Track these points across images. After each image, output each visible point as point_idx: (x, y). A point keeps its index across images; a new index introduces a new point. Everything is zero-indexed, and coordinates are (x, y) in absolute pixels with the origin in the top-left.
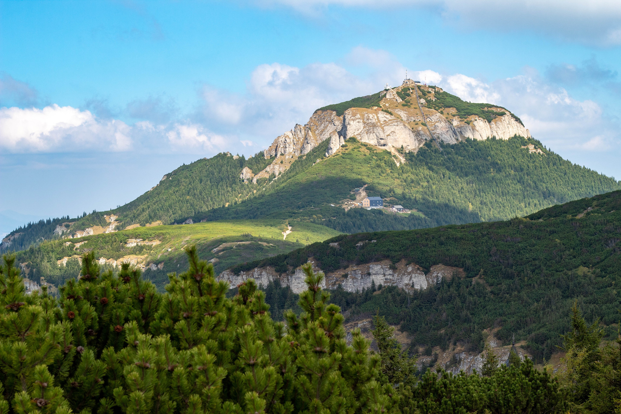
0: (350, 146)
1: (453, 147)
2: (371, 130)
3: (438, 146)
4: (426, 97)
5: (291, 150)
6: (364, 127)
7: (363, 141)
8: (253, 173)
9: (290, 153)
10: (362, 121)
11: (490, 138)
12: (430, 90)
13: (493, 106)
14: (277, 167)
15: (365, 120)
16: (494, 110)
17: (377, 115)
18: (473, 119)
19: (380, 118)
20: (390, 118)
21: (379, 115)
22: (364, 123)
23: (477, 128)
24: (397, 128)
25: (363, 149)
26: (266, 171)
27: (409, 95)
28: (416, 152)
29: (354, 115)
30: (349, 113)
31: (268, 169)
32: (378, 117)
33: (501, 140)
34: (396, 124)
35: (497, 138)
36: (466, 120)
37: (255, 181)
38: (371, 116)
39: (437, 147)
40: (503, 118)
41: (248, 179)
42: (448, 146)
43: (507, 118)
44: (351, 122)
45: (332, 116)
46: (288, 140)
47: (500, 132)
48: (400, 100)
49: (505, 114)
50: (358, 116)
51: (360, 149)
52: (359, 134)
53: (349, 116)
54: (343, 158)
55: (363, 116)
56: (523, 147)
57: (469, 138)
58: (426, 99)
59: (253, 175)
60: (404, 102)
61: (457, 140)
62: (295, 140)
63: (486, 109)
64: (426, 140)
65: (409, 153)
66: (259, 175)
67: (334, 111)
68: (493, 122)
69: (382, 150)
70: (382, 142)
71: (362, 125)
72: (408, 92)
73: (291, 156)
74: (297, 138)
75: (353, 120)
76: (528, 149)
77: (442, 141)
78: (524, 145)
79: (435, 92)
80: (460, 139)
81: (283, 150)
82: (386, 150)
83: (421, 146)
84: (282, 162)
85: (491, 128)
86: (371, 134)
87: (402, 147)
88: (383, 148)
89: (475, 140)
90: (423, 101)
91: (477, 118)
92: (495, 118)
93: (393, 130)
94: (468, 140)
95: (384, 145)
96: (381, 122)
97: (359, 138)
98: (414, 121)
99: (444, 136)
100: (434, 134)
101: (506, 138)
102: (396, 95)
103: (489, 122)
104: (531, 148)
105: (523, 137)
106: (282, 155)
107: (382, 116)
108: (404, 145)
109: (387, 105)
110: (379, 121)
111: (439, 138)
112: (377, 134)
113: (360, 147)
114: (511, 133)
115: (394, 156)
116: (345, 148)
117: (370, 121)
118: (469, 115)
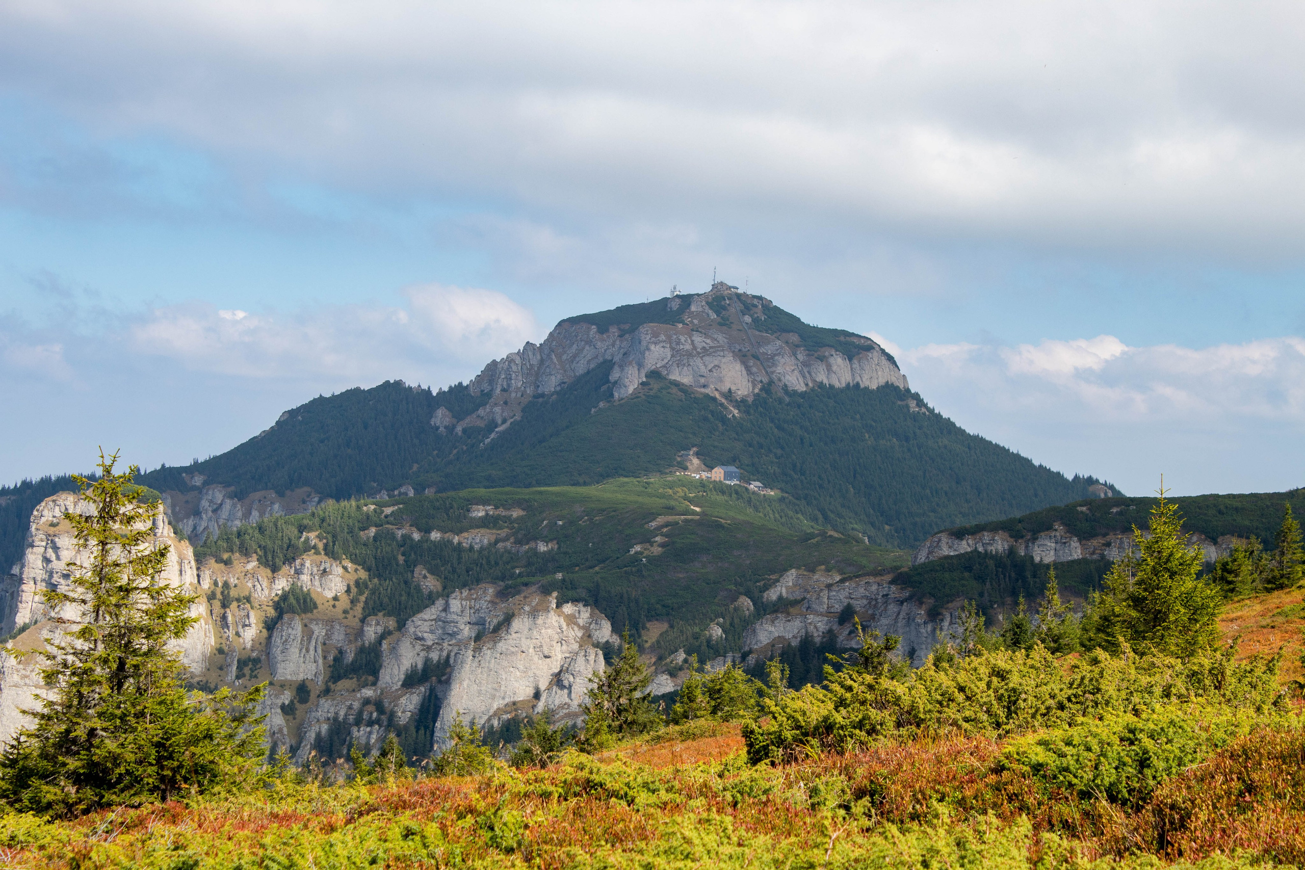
0: (655, 385)
1: (803, 395)
2: (685, 361)
3: (781, 394)
4: (752, 312)
5: (520, 384)
6: (672, 356)
7: (672, 377)
8: (453, 417)
9: (518, 389)
10: (668, 346)
11: (851, 385)
12: (755, 302)
13: (853, 334)
14: (497, 409)
15: (674, 345)
16: (855, 340)
17: (690, 338)
18: (827, 354)
19: (696, 342)
20: (712, 344)
21: (694, 338)
22: (672, 349)
23: (834, 368)
24: (724, 360)
25: (674, 390)
26: (478, 416)
27: (724, 308)
28: (750, 400)
29: (656, 335)
30: (645, 332)
31: (481, 412)
32: (692, 341)
33: (866, 388)
34: (722, 354)
35: (862, 386)
36: (816, 355)
37: (459, 429)
38: (683, 339)
39: (779, 394)
40: (870, 355)
41: (446, 427)
42: (795, 392)
43: (875, 355)
44: (652, 347)
45: (592, 333)
46: (514, 368)
47: (866, 377)
48: (713, 316)
49: (874, 348)
50: (663, 337)
51: (670, 390)
52: (664, 366)
53: (648, 337)
54: (650, 403)
55: (669, 338)
56: (899, 403)
57: (822, 383)
58: (751, 316)
59: (454, 421)
60: (719, 320)
61: (807, 385)
62: (524, 367)
63: (842, 338)
64: (761, 382)
65: (742, 401)
66: (468, 420)
67: (593, 324)
68: (855, 361)
69: (701, 393)
70: (702, 380)
71: (668, 353)
72: (723, 303)
73: (519, 394)
74: (528, 364)
75: (655, 344)
76: (908, 407)
77: (786, 385)
78: (902, 400)
79: (762, 305)
80: (811, 385)
81: (505, 383)
82: (708, 395)
83: (757, 391)
84: (506, 403)
85: (852, 369)
86: (685, 368)
87: (730, 390)
88: (703, 390)
89: (832, 387)
90: (748, 319)
91: (833, 353)
92: (859, 354)
93: (716, 363)
94: (821, 385)
95: (704, 386)
96: (699, 350)
97: (664, 373)
98: (740, 350)
99: (787, 377)
100: (773, 372)
101: (874, 386)
102: (707, 308)
103: (850, 360)
104: (913, 404)
105: (898, 387)
106: (504, 390)
107: (699, 339)
108: (733, 388)
109: (696, 322)
110: (695, 348)
111: (780, 380)
112: (695, 368)
113: (669, 388)
114: (880, 380)
115: (722, 405)
116: (647, 387)
117: (682, 347)
118: (821, 347)
